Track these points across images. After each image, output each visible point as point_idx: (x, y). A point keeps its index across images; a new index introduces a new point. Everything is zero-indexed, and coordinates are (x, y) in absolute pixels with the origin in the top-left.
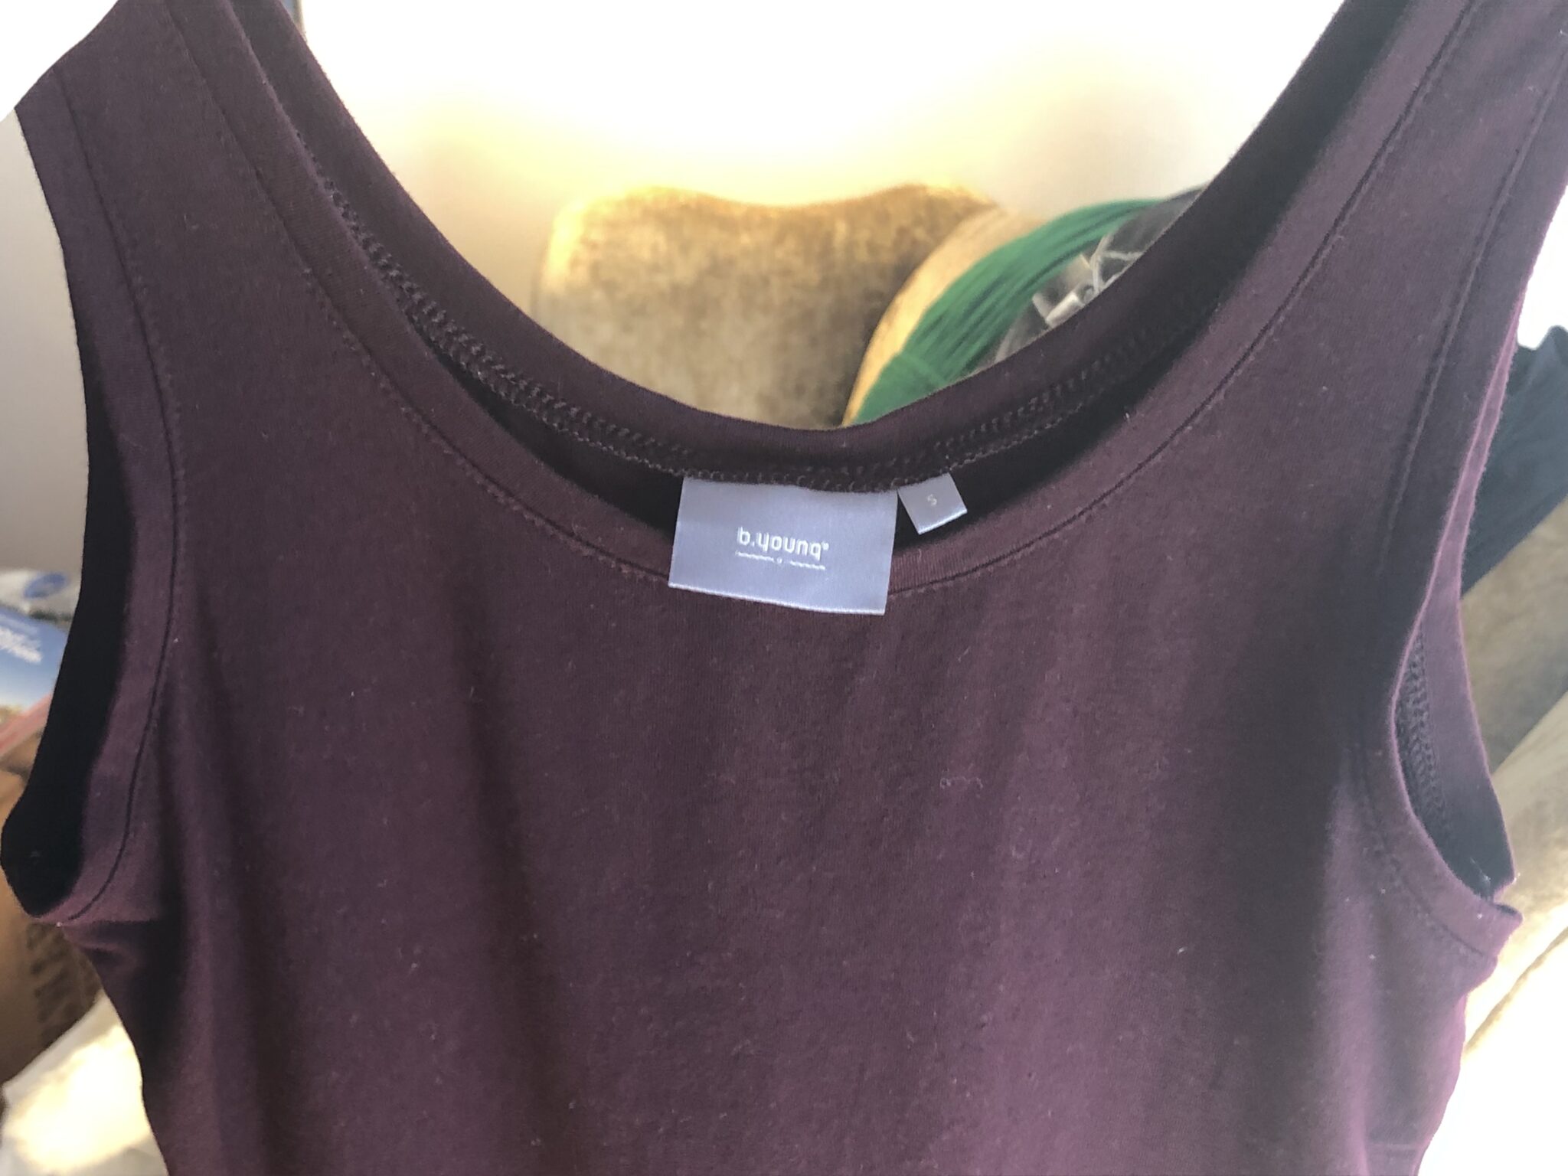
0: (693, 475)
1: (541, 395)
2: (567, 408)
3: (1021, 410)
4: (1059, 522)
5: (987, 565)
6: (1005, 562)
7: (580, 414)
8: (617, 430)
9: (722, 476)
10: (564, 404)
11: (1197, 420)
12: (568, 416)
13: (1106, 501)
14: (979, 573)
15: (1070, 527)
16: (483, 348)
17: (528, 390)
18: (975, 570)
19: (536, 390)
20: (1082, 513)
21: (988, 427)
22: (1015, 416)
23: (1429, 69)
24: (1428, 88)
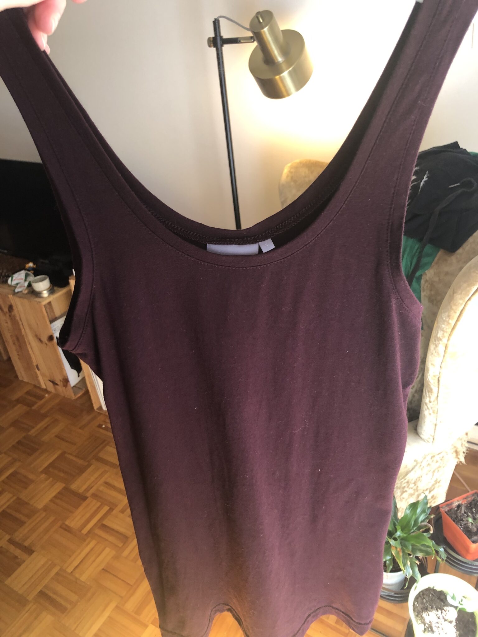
0: (209, 243)
1: (171, 224)
2: (178, 228)
3: (287, 222)
4: (308, 243)
5: (291, 255)
6: (295, 254)
7: (181, 229)
8: (190, 233)
9: (216, 243)
10: (177, 227)
11: (339, 213)
12: (178, 230)
13: (319, 236)
14: (289, 257)
15: (311, 243)
16: (156, 214)
17: (168, 223)
18: (288, 256)
19: (170, 224)
20: (313, 239)
21: (279, 226)
22: (285, 224)
23: (387, 116)
24: (387, 121)
